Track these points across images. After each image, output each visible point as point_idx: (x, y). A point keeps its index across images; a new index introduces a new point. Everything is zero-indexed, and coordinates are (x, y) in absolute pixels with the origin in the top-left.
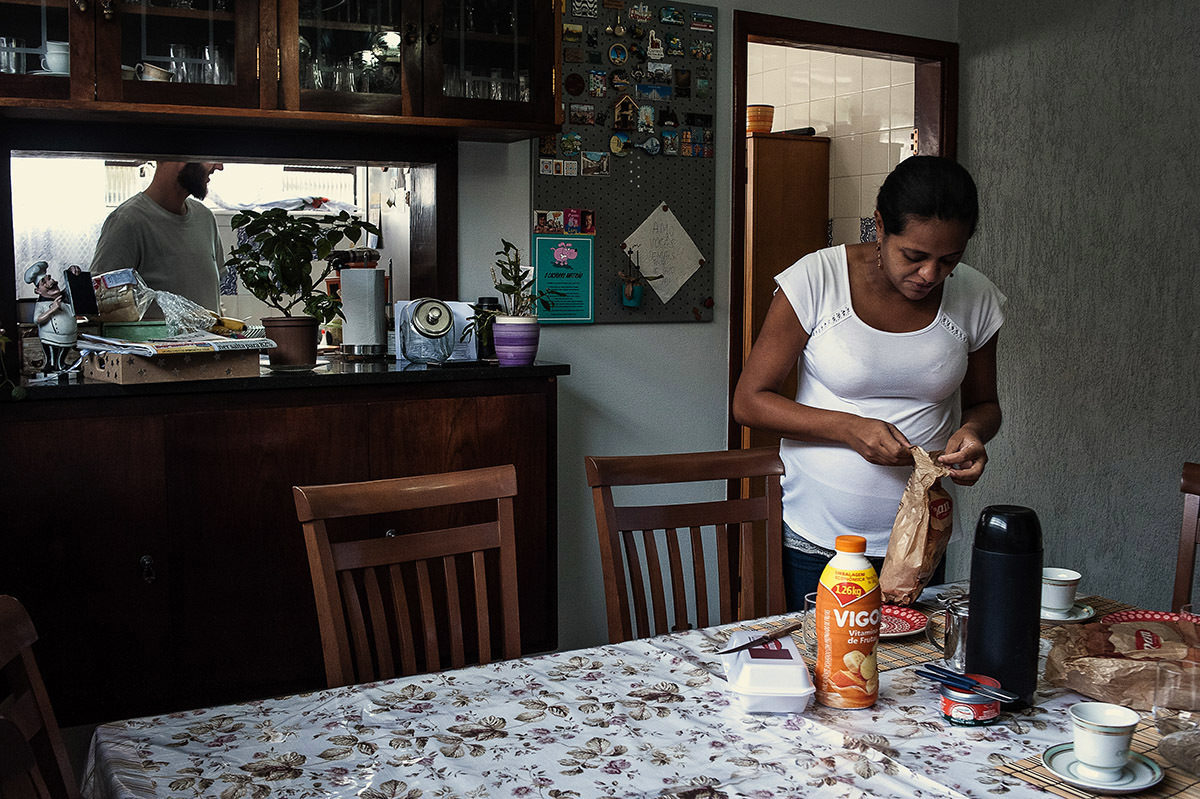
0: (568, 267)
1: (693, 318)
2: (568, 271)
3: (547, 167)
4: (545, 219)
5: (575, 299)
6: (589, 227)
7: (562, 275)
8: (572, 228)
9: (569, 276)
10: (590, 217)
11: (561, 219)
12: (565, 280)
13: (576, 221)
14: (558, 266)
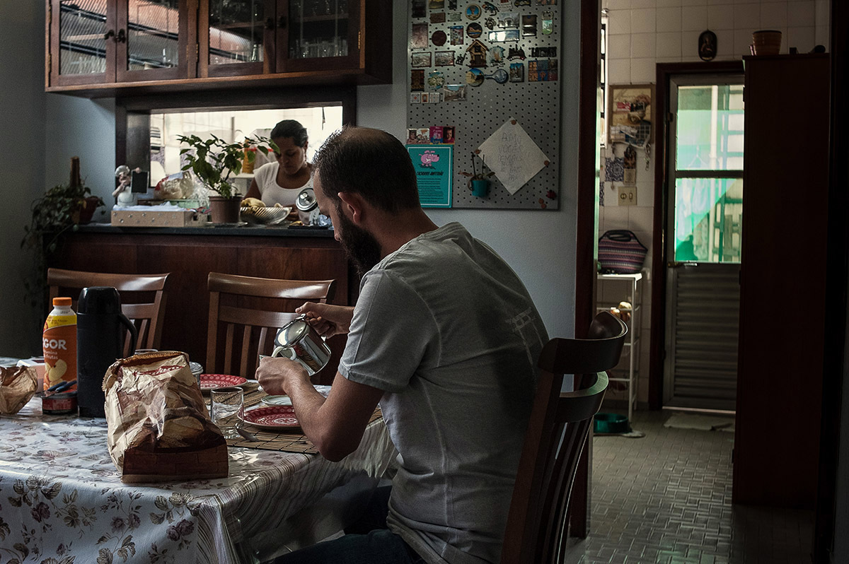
0: (431, 168)
1: (539, 207)
2: (431, 171)
3: (415, 98)
4: (415, 134)
5: (436, 190)
6: (450, 139)
7: (427, 173)
8: (436, 139)
9: (433, 174)
10: (451, 132)
11: (428, 134)
12: (430, 176)
13: (439, 135)
14: (424, 167)
